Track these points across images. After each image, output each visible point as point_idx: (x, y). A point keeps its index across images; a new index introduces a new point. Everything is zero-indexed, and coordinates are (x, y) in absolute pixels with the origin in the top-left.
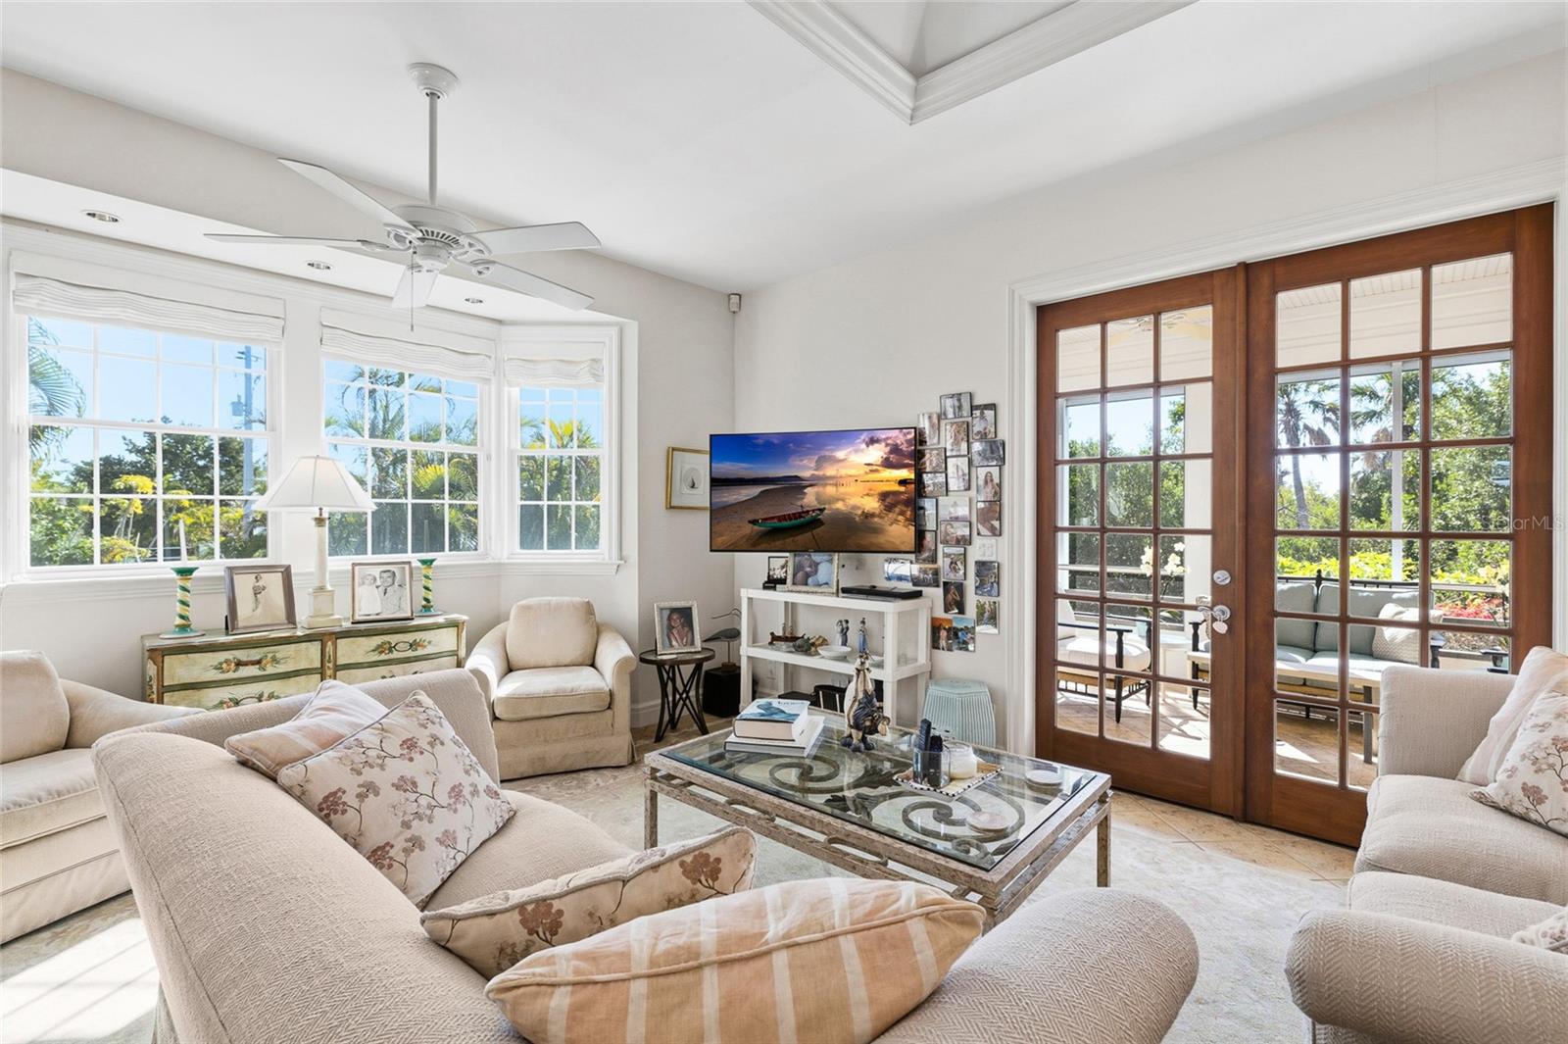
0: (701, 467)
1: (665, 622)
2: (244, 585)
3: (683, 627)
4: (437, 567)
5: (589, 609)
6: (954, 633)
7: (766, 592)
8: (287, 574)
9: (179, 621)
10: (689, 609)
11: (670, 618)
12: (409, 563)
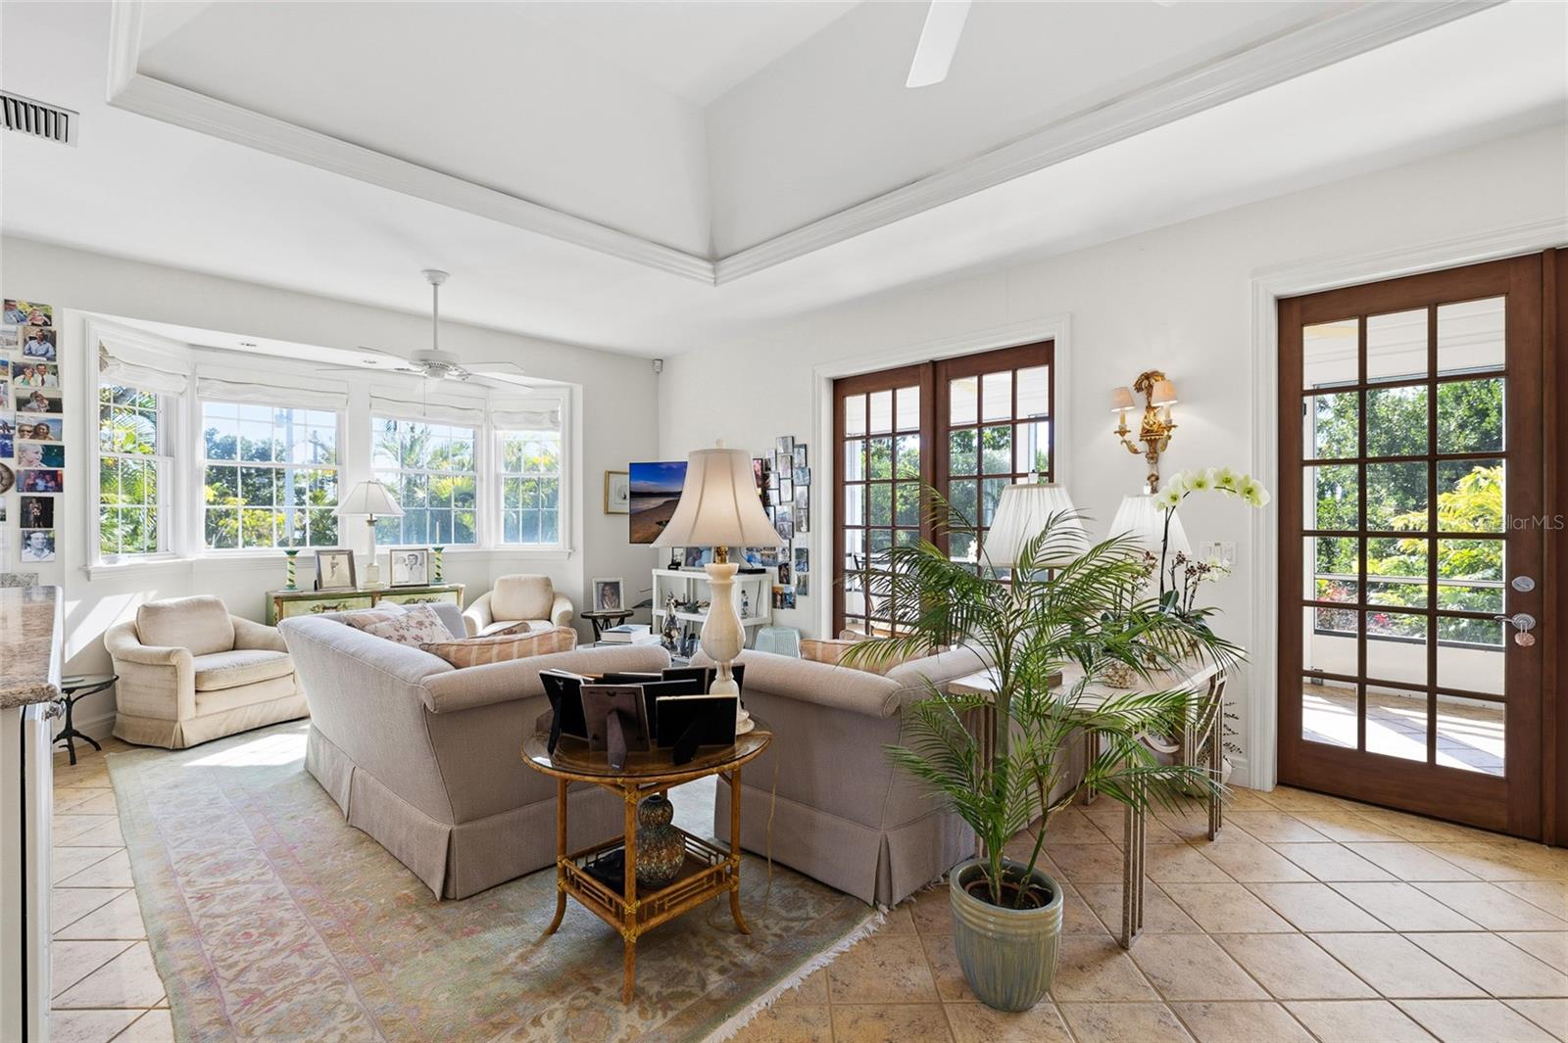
0: (624, 483)
1: (600, 592)
2: (326, 561)
3: (613, 595)
4: (446, 553)
5: (547, 583)
6: (784, 596)
7: (671, 571)
8: (350, 554)
9: (288, 583)
10: (618, 583)
11: (603, 589)
12: (426, 550)
